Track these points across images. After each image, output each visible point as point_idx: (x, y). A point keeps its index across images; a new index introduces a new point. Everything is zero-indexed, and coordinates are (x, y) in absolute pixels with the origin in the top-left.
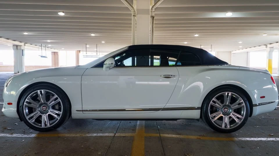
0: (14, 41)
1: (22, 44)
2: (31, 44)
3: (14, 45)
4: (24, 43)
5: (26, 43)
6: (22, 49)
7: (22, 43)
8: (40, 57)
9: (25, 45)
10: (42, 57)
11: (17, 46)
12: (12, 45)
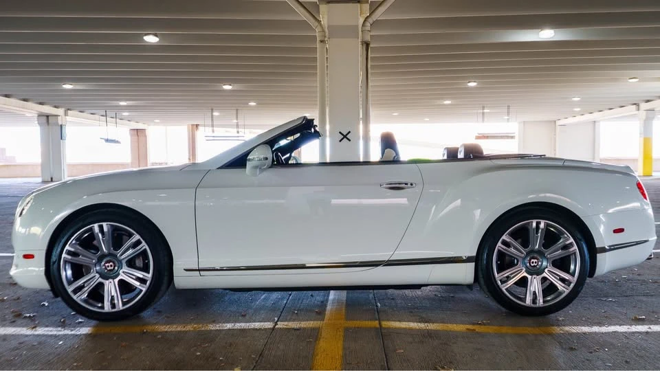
0: (41, 104)
1: (60, 111)
2: (80, 112)
3: (40, 115)
4: (63, 109)
5: (68, 109)
6: (60, 123)
7: (59, 109)
8: (103, 141)
9: (66, 114)
10: (107, 140)
11: (48, 116)
12: (36, 115)
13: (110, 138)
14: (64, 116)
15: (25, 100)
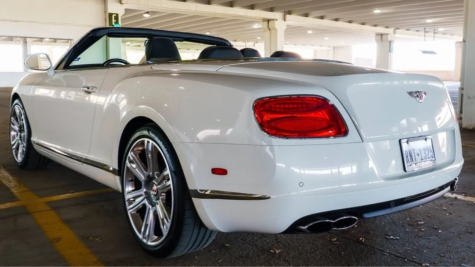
0: (375, 26)
1: (390, 31)
2: (407, 30)
3: (377, 34)
4: (393, 29)
5: (397, 29)
6: (389, 40)
7: (389, 29)
8: (421, 52)
9: (395, 33)
10: (424, 52)
11: (382, 35)
12: (375, 35)
13: (426, 50)
14: (393, 34)
15: (363, 24)
